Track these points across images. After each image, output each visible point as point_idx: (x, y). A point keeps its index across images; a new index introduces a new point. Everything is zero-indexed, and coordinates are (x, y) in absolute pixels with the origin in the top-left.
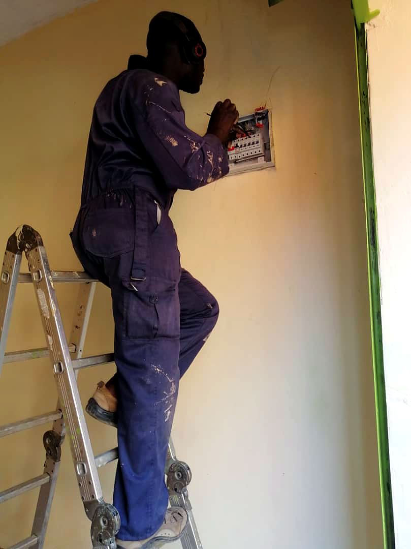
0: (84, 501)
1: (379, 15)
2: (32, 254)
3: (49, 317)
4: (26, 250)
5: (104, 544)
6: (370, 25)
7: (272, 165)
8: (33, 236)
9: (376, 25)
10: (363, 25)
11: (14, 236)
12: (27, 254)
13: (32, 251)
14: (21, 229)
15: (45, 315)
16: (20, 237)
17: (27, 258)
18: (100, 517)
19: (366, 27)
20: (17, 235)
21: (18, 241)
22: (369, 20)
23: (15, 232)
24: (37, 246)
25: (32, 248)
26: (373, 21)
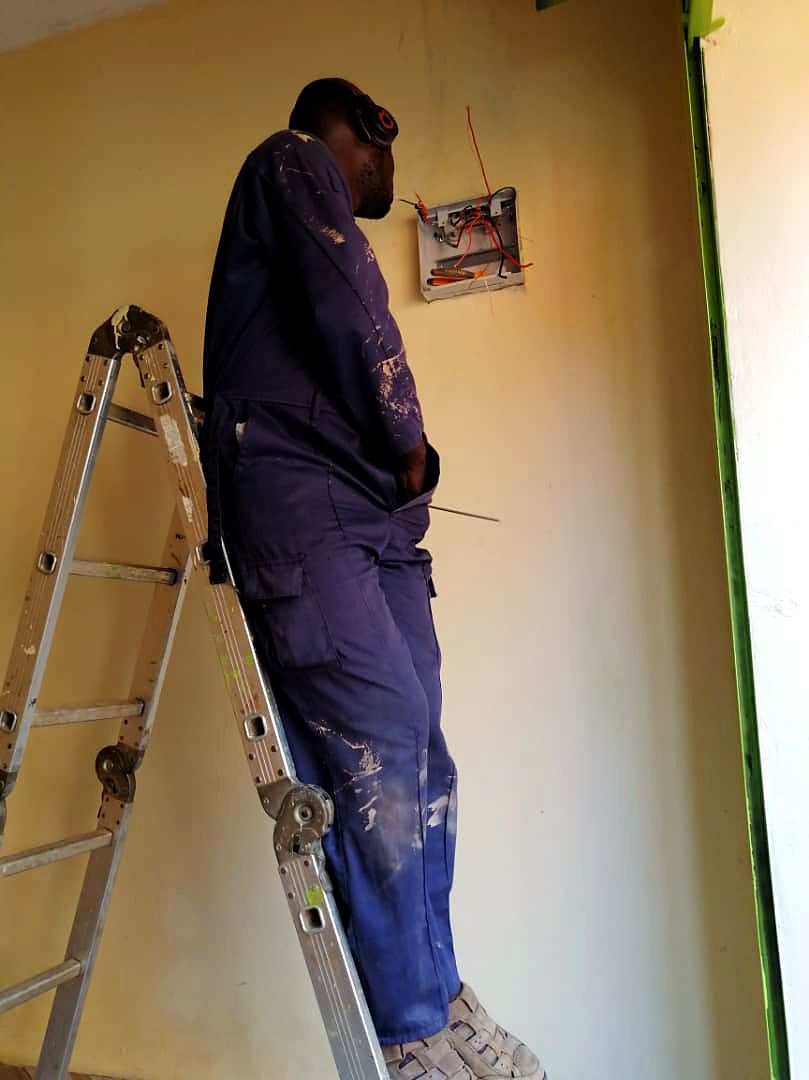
0: (259, 785)
1: (723, 27)
2: (149, 357)
3: (185, 464)
4: (136, 349)
5: (304, 854)
6: (708, 41)
7: (519, 282)
8: (152, 323)
9: (717, 41)
10: (697, 41)
11: (107, 327)
12: (138, 356)
13: (150, 349)
14: (124, 312)
15: (175, 461)
16: (120, 328)
17: (137, 365)
18: (293, 809)
19: (703, 43)
20: (115, 323)
21: (117, 335)
22: (708, 33)
23: (111, 319)
24: (161, 339)
25: (149, 345)
26: (711, 36)
